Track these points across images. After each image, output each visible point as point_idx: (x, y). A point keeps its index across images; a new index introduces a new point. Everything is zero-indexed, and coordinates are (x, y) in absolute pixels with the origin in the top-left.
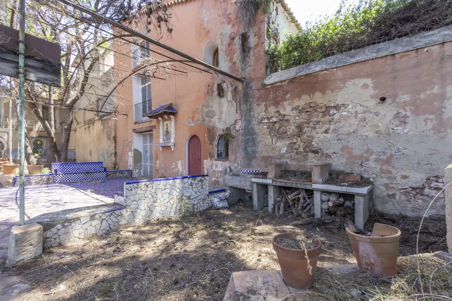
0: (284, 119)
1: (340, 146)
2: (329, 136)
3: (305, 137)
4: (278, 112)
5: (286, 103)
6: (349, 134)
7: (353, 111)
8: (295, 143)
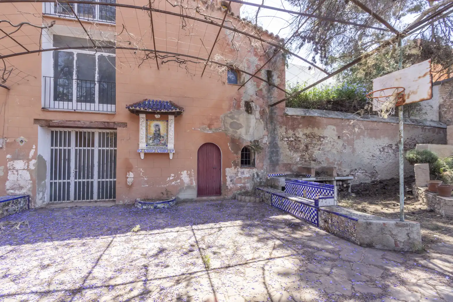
0: (297, 140)
1: (325, 158)
2: (320, 152)
3: (309, 151)
4: (295, 134)
5: (299, 130)
6: (328, 151)
7: (329, 140)
8: (304, 155)
